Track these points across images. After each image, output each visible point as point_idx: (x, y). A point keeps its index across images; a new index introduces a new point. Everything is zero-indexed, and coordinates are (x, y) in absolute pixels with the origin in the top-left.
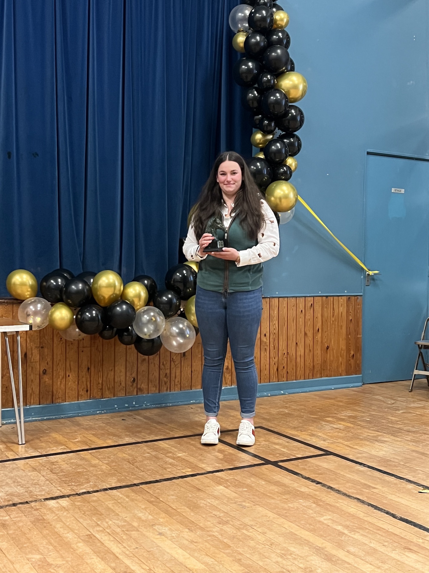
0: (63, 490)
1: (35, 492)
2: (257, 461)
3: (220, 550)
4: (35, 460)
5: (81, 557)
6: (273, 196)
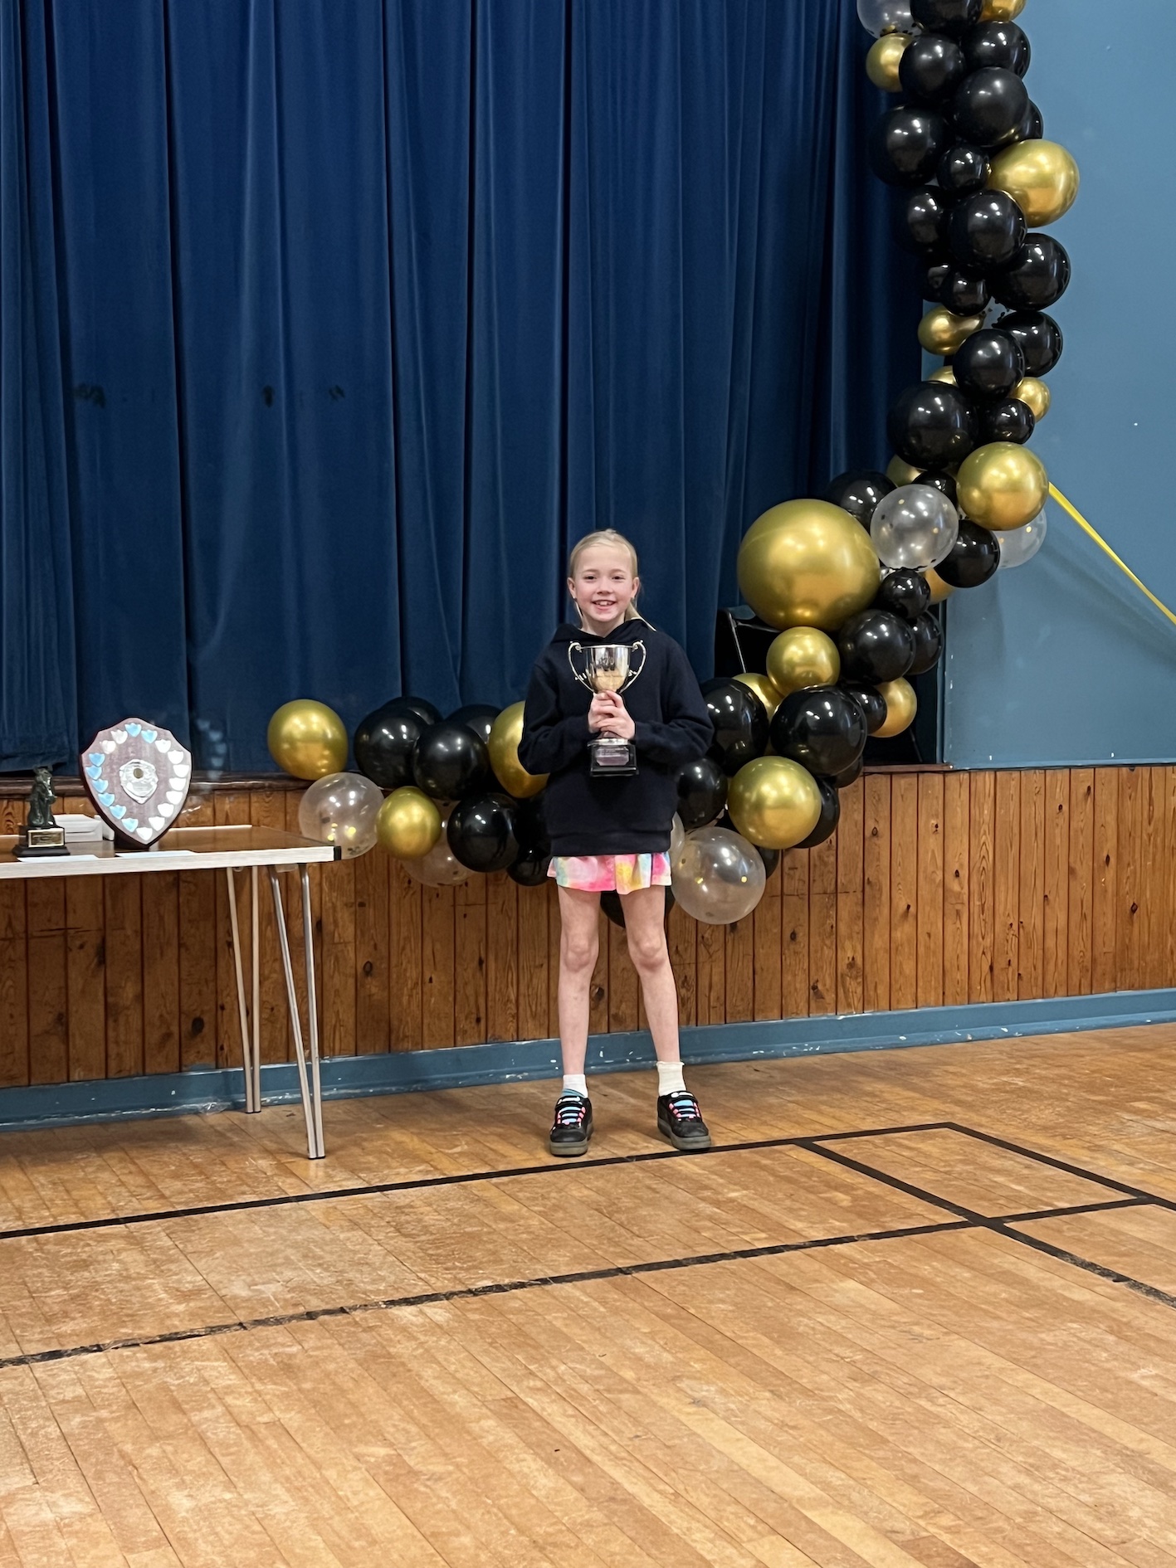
0: (433, 1280)
1: (362, 1285)
2: (945, 1215)
3: (861, 1449)
4: (352, 1200)
5: (491, 1455)
6: (979, 487)
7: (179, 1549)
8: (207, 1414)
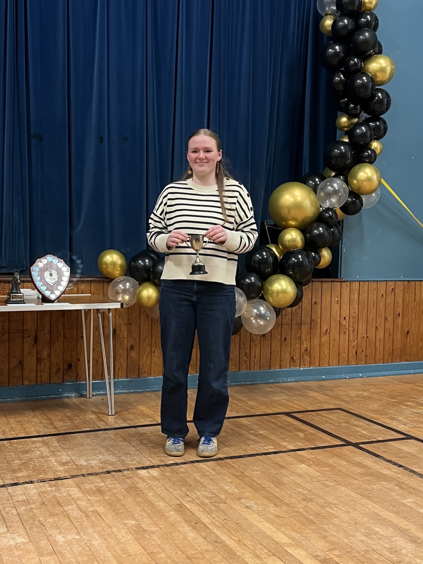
0: (153, 461)
1: (127, 462)
2: (338, 442)
3: (306, 526)
4: (125, 431)
5: (173, 525)
6: (356, 178)
7: (59, 556)
8: (70, 507)
